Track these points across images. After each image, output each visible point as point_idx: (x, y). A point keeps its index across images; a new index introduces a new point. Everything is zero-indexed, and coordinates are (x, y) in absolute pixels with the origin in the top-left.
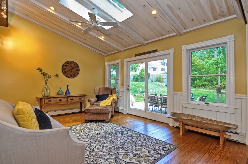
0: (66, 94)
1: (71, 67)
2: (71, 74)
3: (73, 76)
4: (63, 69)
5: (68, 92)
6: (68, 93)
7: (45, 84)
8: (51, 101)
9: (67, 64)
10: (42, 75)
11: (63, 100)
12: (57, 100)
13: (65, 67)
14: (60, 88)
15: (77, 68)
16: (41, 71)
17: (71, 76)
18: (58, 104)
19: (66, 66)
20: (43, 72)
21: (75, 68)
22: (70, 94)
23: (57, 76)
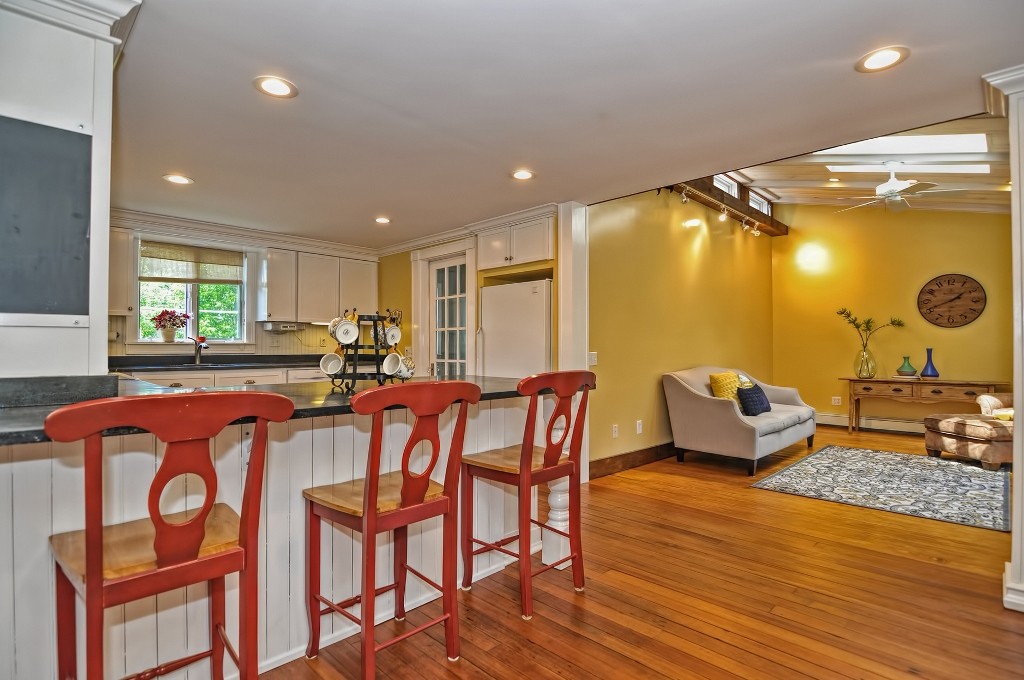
0: (922, 375)
1: (951, 291)
2: (952, 314)
3: (960, 320)
4: (920, 304)
5: (930, 370)
6: (929, 373)
7: (862, 348)
8: (870, 389)
9: (935, 287)
10: (852, 325)
11: (906, 390)
12: (889, 390)
13: (929, 296)
14: (906, 359)
15: (974, 294)
16: (849, 315)
17: (951, 321)
18: (889, 399)
19: (931, 292)
20: (853, 317)
21: (965, 295)
22: (937, 376)
23: (898, 324)
